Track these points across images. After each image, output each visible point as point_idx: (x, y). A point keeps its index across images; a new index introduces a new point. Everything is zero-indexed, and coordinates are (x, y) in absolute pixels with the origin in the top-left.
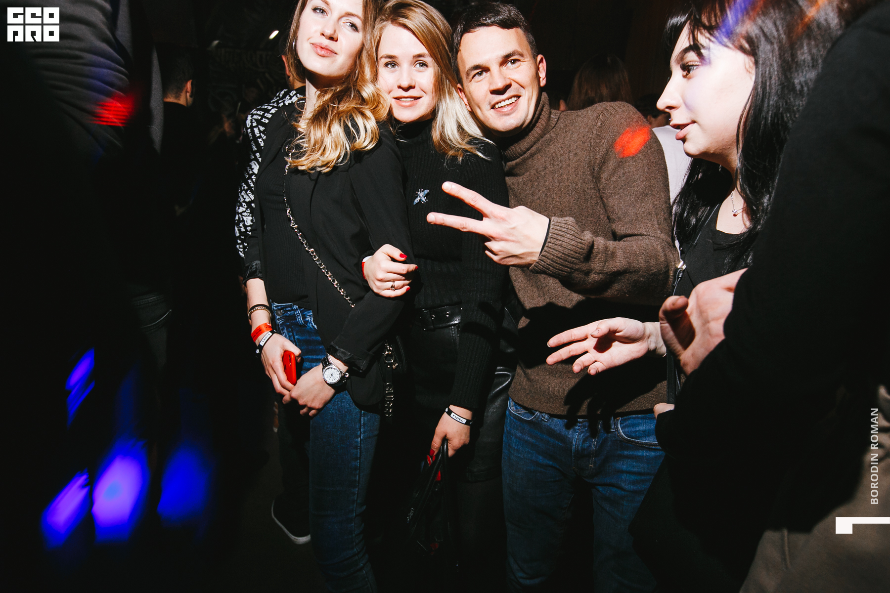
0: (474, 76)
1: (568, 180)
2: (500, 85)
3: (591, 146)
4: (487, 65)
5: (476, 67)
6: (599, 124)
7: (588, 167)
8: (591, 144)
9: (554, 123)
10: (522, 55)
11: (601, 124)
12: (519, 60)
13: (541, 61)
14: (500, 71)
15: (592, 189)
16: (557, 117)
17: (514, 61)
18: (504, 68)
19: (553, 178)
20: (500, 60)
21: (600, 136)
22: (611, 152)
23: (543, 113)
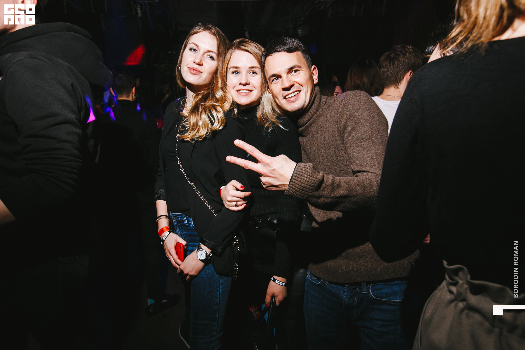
0: (273, 80)
1: (328, 140)
2: (287, 85)
3: (338, 119)
4: (280, 74)
5: (273, 76)
6: (342, 105)
7: (337, 131)
8: (338, 117)
9: (323, 104)
10: (300, 67)
11: (344, 105)
12: (299, 70)
13: (314, 69)
14: (287, 77)
15: (341, 144)
16: (325, 101)
17: (296, 71)
18: (290, 75)
19: (321, 138)
20: (287, 71)
21: (343, 112)
22: (349, 121)
23: (316, 99)
